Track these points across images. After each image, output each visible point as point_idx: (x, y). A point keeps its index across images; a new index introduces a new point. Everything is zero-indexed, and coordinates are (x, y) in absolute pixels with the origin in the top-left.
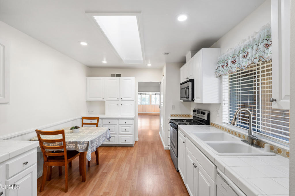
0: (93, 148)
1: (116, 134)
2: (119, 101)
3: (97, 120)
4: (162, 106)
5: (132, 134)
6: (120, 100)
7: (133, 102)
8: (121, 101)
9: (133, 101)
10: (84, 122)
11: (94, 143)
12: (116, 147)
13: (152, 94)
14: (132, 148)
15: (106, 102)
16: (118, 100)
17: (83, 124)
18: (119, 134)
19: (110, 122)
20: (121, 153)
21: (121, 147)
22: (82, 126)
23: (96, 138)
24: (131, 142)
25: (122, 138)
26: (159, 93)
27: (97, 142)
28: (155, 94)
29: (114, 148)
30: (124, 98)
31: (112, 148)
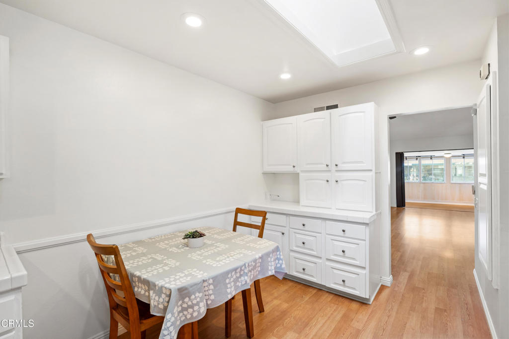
0: (190, 310)
1: (321, 258)
2: (330, 171)
3: (261, 218)
4: (485, 187)
5: (364, 268)
6: (334, 168)
7: (373, 173)
8: (336, 171)
9: (371, 170)
10: (238, 220)
11: (193, 297)
12: (320, 293)
13: (453, 156)
14: (364, 307)
15: (301, 175)
16: (326, 168)
17: (236, 223)
18: (328, 259)
19: (304, 225)
20: (326, 318)
21: (331, 296)
22: (234, 230)
23: (204, 281)
24: (361, 291)
25: (335, 271)
26: (471, 152)
27: (211, 292)
28: (464, 156)
29: (315, 291)
30: (344, 163)
31: (311, 290)
